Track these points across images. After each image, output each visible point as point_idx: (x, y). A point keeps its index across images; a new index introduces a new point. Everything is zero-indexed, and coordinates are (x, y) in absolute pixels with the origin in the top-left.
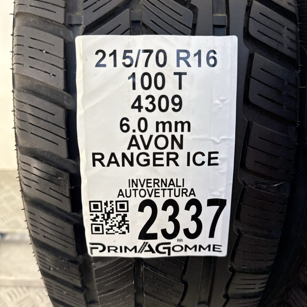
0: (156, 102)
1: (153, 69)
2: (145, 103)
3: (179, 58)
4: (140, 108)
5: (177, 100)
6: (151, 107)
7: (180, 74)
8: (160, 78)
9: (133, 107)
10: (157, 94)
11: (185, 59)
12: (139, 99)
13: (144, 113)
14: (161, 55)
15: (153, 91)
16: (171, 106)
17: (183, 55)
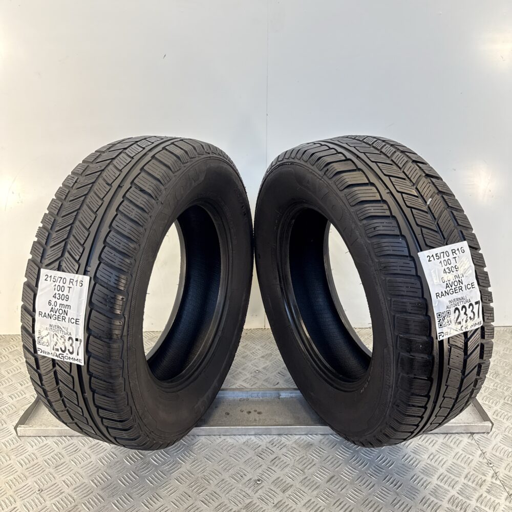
0: (61, 296)
1: (61, 284)
2: (57, 296)
3: (70, 282)
4: (55, 297)
5: (67, 297)
6: (59, 298)
7: (70, 288)
8: (63, 288)
9: (53, 297)
10: (61, 293)
11: (72, 282)
12: (56, 294)
13: (56, 300)
14: (65, 280)
15: (60, 292)
16: (65, 298)
17: (72, 281)
